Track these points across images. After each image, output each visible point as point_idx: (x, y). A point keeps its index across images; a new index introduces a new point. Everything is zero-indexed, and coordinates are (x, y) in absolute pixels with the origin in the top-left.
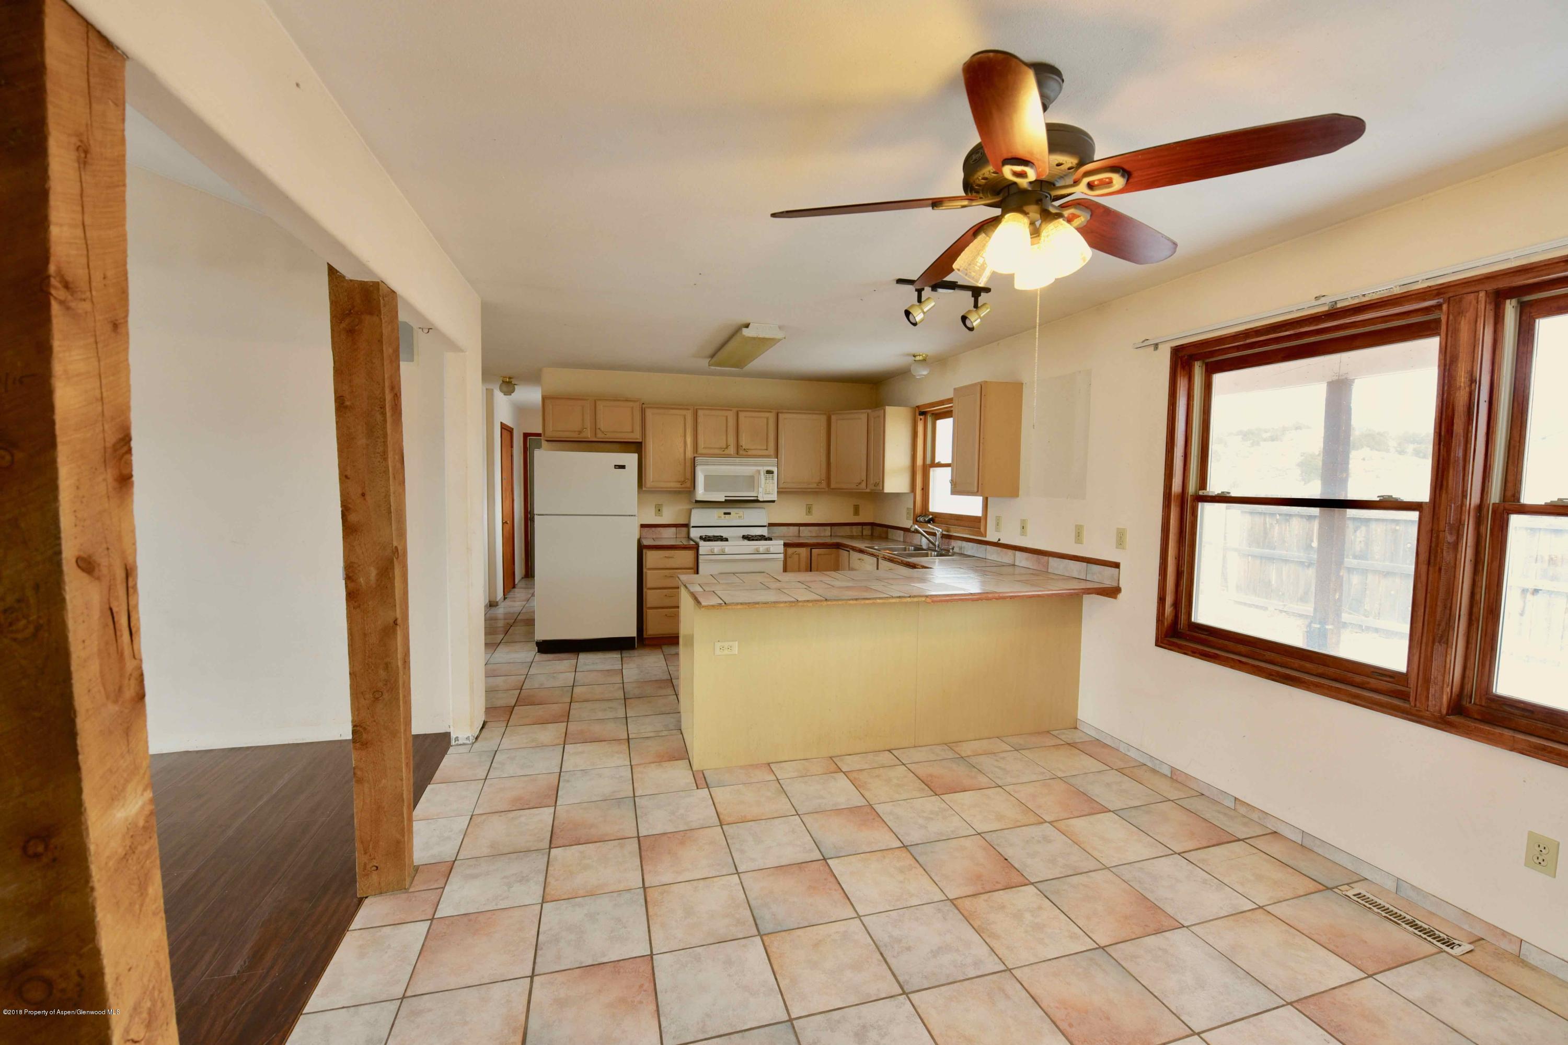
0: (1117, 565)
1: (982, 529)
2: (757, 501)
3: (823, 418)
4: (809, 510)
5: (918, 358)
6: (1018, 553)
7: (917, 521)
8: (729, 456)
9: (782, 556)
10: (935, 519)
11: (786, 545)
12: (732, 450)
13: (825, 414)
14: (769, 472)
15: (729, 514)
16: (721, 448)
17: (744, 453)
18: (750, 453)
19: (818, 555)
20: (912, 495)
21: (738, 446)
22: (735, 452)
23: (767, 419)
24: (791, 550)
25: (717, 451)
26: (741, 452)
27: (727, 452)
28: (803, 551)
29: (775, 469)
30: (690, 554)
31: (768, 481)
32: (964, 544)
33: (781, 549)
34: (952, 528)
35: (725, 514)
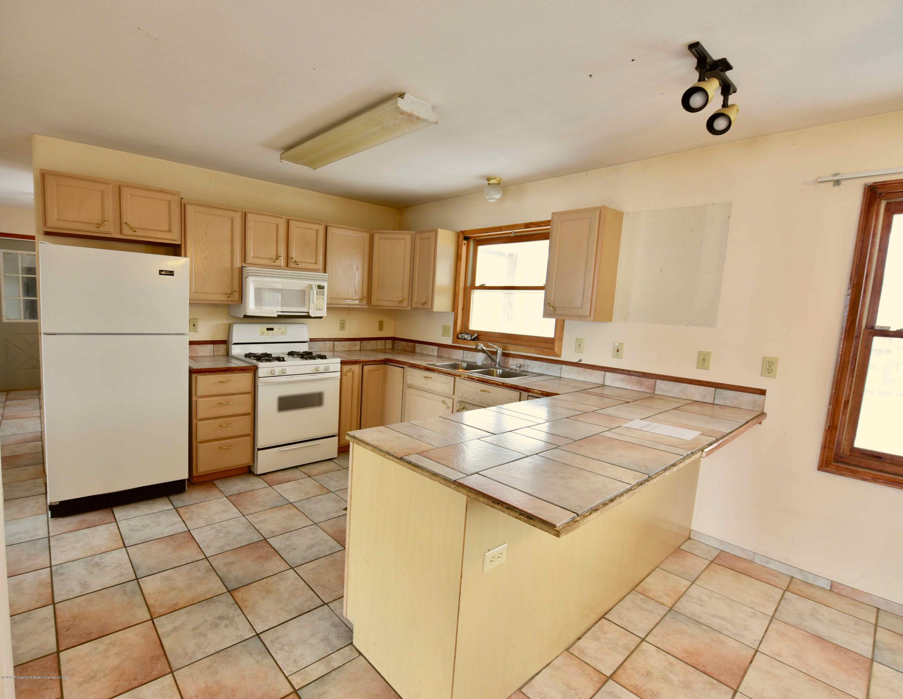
0: (762, 392)
1: (556, 350)
2: (308, 317)
3: (367, 236)
4: (342, 326)
5: (492, 181)
6: (608, 374)
7: (458, 338)
8: (279, 267)
9: (339, 374)
10: (479, 336)
11: (343, 363)
12: (282, 262)
13: (367, 232)
14: (320, 287)
15: (272, 329)
16: (271, 259)
17: (294, 266)
18: (301, 266)
19: (369, 371)
20: (453, 314)
21: (288, 258)
22: (285, 264)
23: (317, 231)
24: (346, 368)
25: (267, 262)
26: (291, 265)
27: (277, 263)
28: (356, 368)
29: (325, 284)
30: (247, 377)
31: (318, 296)
32: (528, 362)
33: (338, 367)
34: (510, 347)
35: (268, 329)
